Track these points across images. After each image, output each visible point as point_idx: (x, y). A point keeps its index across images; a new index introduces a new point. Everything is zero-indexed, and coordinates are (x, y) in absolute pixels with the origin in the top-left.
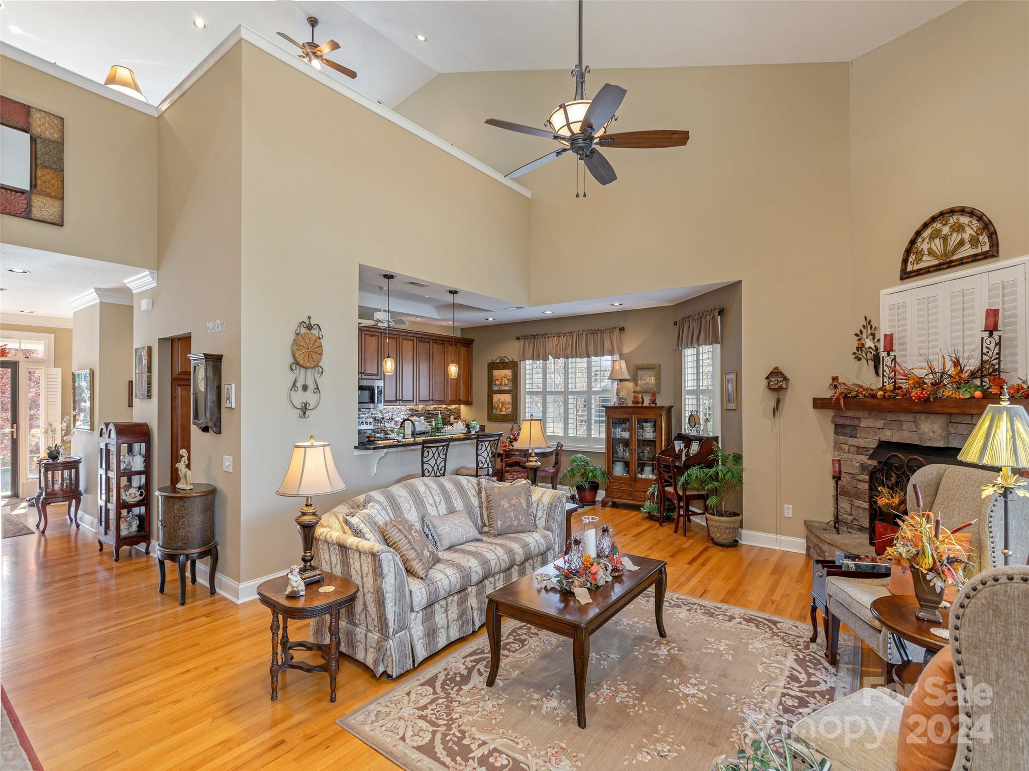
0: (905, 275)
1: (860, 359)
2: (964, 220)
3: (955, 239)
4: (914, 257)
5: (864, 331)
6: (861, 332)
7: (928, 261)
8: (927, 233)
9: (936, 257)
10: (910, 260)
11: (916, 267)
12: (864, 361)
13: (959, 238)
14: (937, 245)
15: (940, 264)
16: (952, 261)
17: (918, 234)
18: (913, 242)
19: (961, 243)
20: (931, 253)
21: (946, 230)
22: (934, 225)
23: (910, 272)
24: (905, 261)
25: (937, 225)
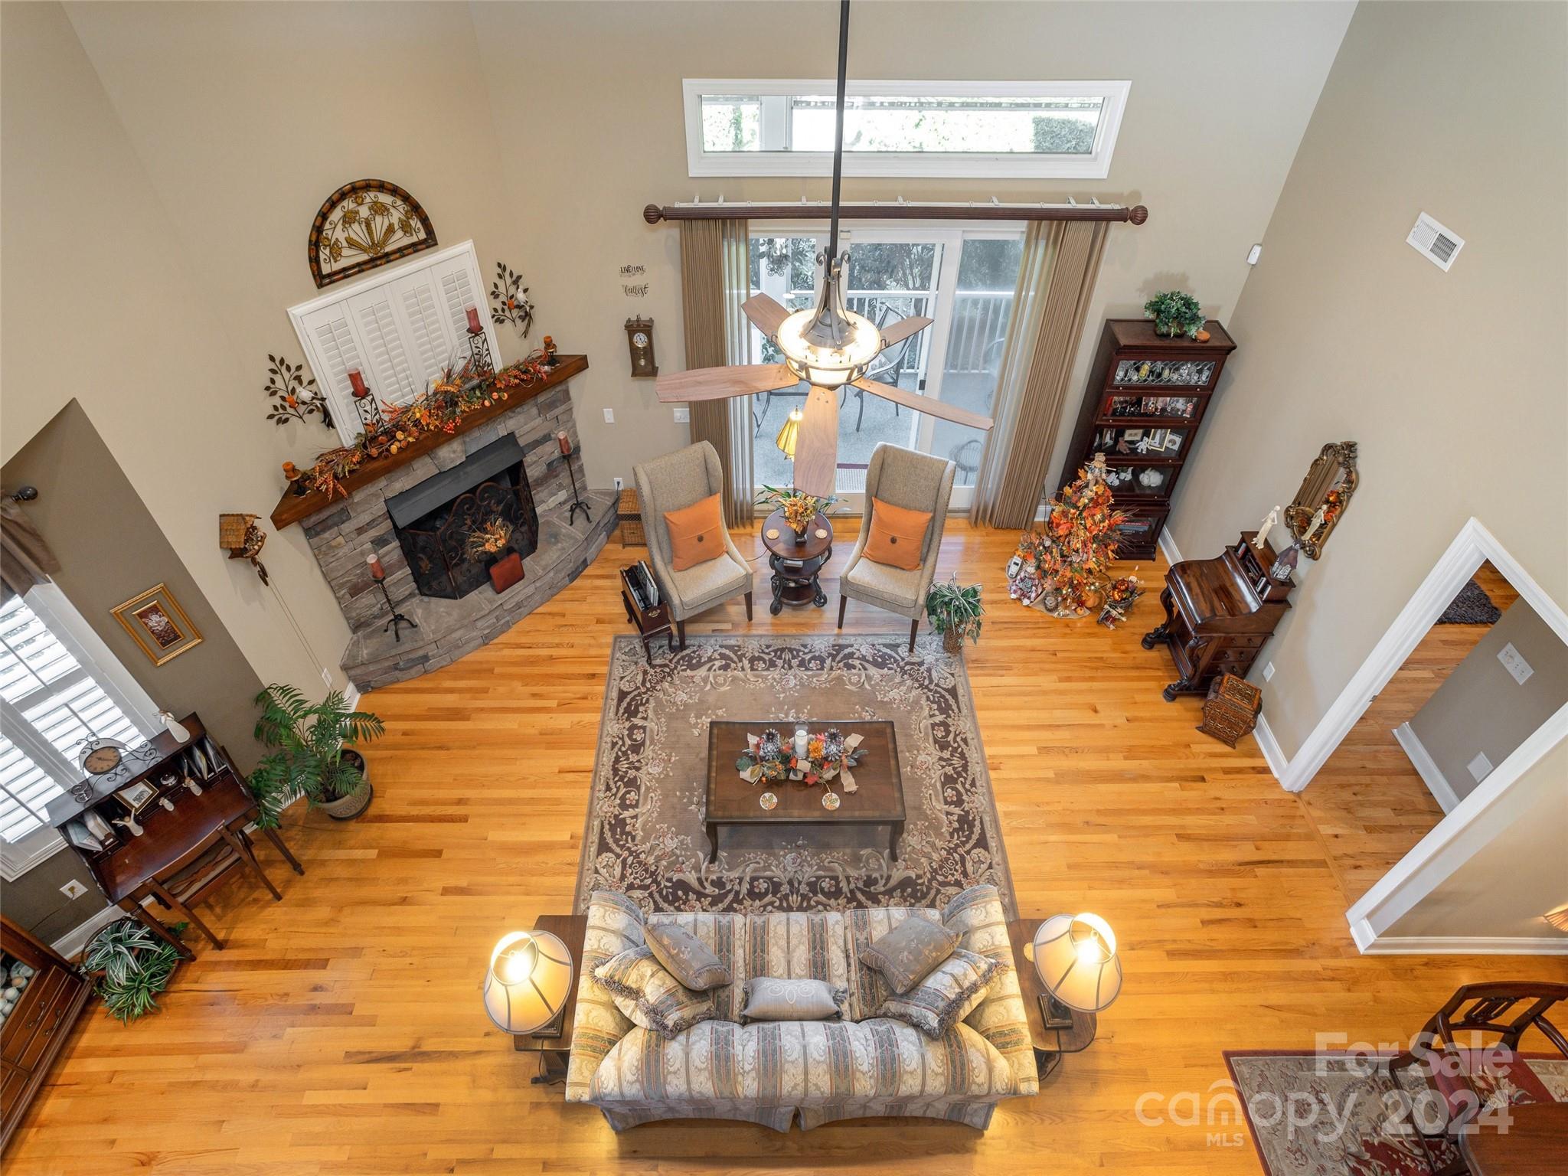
0: (323, 280)
1: (286, 420)
2: (385, 198)
3: (380, 224)
4: (327, 251)
5: (278, 378)
6: (273, 381)
7: (350, 257)
8: (336, 215)
9: (364, 250)
10: (322, 256)
11: (336, 267)
12: (294, 420)
13: (386, 224)
14: (357, 232)
15: (372, 260)
16: (387, 255)
17: (323, 216)
18: (318, 229)
19: (390, 230)
20: (351, 243)
21: (364, 212)
22: (345, 203)
23: (329, 275)
24: (314, 261)
25: (348, 204)
